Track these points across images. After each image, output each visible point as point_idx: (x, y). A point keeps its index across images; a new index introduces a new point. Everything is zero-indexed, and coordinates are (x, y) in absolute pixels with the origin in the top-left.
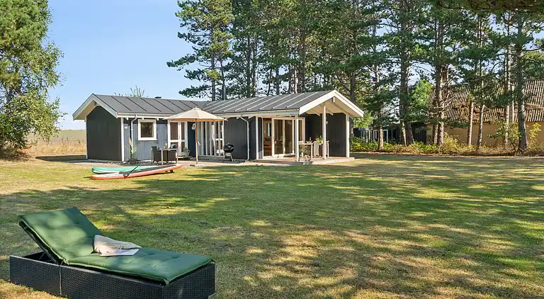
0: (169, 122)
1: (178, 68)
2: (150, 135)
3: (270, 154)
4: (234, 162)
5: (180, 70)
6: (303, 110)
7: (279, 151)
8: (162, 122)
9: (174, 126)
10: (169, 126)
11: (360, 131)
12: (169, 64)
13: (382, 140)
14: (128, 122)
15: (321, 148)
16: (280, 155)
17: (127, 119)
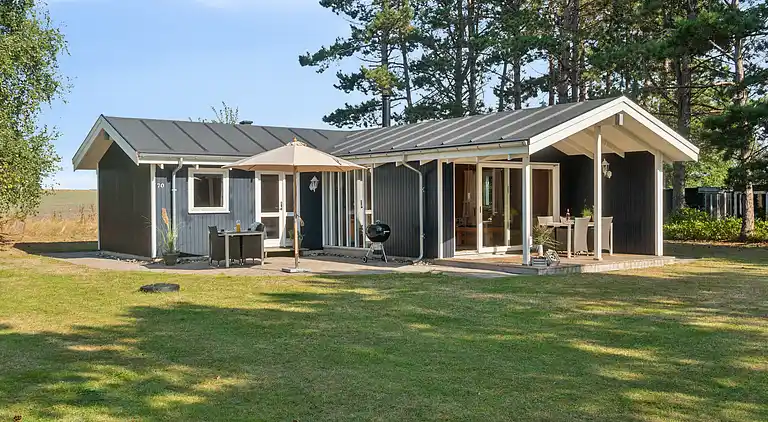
0: (258, 174)
1: (318, 68)
2: (218, 202)
3: (473, 246)
4: (391, 263)
5: (321, 71)
6: (538, 144)
7: (495, 239)
8: (242, 174)
9: (270, 183)
10: (258, 183)
11: (702, 195)
12: (304, 61)
13: (750, 214)
14: (166, 173)
15: (591, 232)
16: (500, 249)
17: (162, 167)
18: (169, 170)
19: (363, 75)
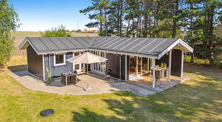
0: (73, 53)
1: (84, 14)
12: (81, 12)
17: (46, 55)
18: (48, 55)
19: (95, 15)
